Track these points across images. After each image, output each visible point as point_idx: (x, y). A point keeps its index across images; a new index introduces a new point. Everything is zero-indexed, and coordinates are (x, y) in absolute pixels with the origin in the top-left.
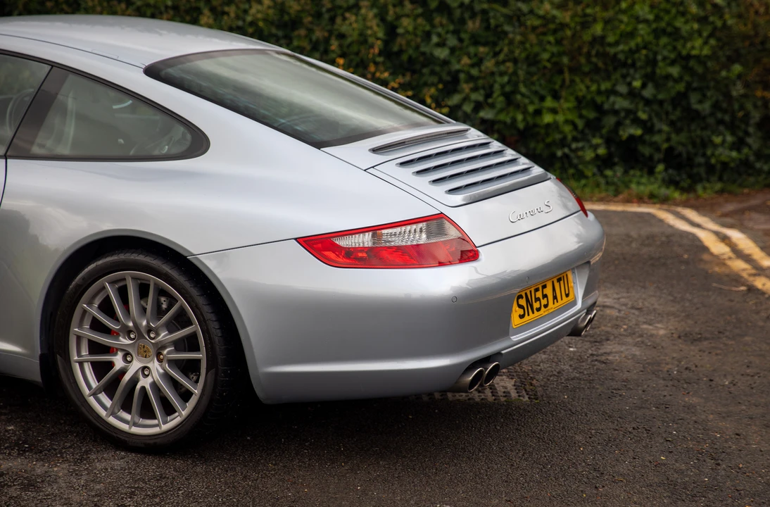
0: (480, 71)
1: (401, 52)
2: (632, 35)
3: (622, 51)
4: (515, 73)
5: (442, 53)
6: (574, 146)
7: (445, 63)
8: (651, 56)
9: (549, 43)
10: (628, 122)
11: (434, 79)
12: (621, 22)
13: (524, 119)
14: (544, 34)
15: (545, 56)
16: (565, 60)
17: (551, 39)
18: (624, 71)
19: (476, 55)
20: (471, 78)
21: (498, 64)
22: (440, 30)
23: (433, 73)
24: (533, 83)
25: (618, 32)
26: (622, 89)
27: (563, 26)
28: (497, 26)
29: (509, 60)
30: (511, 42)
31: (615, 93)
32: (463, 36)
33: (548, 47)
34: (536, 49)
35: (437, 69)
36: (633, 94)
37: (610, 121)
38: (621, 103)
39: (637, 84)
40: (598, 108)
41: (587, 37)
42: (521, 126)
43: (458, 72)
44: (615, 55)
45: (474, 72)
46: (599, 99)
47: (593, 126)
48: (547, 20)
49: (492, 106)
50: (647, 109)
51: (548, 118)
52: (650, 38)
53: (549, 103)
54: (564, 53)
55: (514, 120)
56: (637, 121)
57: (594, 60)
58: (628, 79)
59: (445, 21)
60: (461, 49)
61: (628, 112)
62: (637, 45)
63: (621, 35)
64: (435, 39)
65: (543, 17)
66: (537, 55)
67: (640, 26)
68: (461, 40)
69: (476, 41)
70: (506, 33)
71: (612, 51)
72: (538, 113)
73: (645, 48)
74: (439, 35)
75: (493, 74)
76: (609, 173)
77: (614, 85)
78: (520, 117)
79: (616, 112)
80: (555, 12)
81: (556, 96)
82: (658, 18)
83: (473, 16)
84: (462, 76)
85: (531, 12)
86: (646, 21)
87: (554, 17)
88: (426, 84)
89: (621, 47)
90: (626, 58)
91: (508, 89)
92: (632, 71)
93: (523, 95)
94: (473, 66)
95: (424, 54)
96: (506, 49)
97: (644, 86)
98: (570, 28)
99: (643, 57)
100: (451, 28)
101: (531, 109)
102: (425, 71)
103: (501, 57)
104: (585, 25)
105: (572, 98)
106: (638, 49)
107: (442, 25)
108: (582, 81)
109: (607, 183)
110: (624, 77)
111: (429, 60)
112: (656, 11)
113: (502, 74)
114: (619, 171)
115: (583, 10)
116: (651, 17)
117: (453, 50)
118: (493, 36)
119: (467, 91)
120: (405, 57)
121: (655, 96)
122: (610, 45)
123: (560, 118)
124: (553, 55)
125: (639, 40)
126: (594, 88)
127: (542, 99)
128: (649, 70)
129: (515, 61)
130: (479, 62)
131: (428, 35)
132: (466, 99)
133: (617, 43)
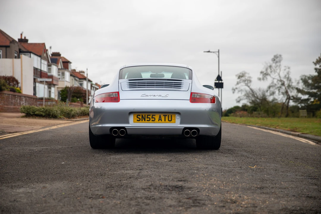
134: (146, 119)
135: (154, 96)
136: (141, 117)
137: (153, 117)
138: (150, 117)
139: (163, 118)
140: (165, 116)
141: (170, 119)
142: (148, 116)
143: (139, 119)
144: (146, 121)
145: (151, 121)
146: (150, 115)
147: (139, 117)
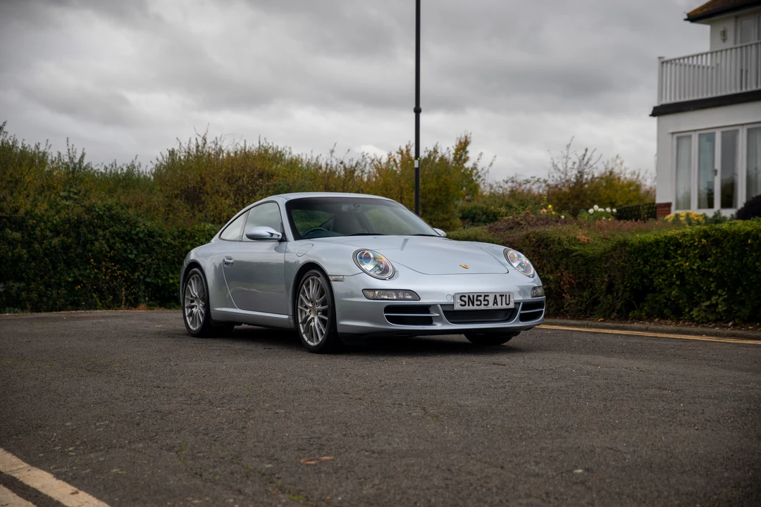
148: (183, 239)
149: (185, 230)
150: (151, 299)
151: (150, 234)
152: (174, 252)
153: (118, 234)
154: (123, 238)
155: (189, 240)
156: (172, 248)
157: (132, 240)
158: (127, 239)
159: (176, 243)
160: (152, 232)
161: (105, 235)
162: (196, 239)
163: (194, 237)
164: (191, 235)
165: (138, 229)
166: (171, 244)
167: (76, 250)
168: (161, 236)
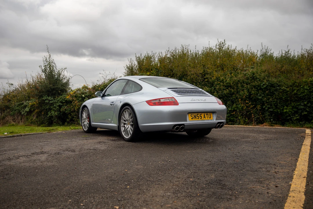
0: (269, 101)
1: (252, 98)
2: (304, 92)
3: (301, 96)
4: (277, 101)
5: (260, 98)
6: (292, 116)
7: (261, 99)
8: (309, 97)
9: (284, 95)
10: (304, 111)
11: (259, 103)
12: (301, 90)
13: (280, 111)
14: (284, 93)
15: (284, 98)
16: (289, 99)
17: (285, 94)
18: (303, 100)
19: (268, 98)
20: (267, 102)
21: (273, 99)
22: (260, 93)
23: (259, 102)
24: (281, 103)
25: (300, 92)
26: (303, 104)
27: (288, 91)
28: (272, 92)
29: (275, 99)
30: (276, 95)
31: (301, 105)
32: (265, 94)
33: (284, 96)
34: (281, 96)
35: (260, 101)
36: (305, 105)
37: (300, 111)
38: (302, 107)
39: (306, 103)
40: (297, 108)
41: (293, 94)
42: (279, 112)
43: (264, 101)
44: (300, 97)
45: (267, 101)
46: (297, 107)
47: (296, 112)
48: (284, 90)
49: (272, 108)
50: (309, 108)
51: (285, 111)
52: (309, 93)
53: (285, 107)
54: (288, 97)
55: (278, 111)
56: (306, 111)
57: (295, 98)
58: (304, 102)
59: (261, 91)
60: (264, 97)
61: (304, 109)
62: (305, 94)
63: (301, 93)
64: (259, 95)
65: (283, 90)
66: (282, 97)
67: (306, 91)
68: (264, 95)
69: (268, 95)
70: (275, 93)
71: (299, 96)
72: (283, 110)
73: (307, 95)
74: (260, 94)
75: (272, 101)
76: (301, 122)
77: (300, 103)
78: (279, 111)
79: (301, 109)
80: (286, 89)
81: (287, 106)
82: (310, 89)
83: (267, 90)
84: (265, 102)
85: (280, 89)
86: (307, 89)
87: (285, 89)
88: (258, 104)
89: (301, 95)
90: (303, 98)
91: (276, 105)
92: (305, 100)
93: (279, 106)
94: (267, 100)
95: (257, 98)
96: (275, 97)
97: (308, 103)
98: (289, 92)
99: (307, 97)
100: (263, 93)
101: (281, 109)
102: (258, 101)
103: (274, 98)
104: (293, 91)
105: (291, 106)
106: (305, 95)
107: (261, 92)
108: (293, 103)
109: (301, 125)
110: (303, 102)
111: (258, 99)
112: (310, 88)
113: (274, 101)
114: (303, 122)
115: (292, 88)
116: (308, 89)
117: (263, 97)
118: (272, 94)
119: (266, 105)
120: (253, 99)
121: (310, 106)
122: (299, 95)
123: (288, 110)
124: (285, 97)
125: (305, 93)
126: (296, 104)
127: (284, 107)
128: (309, 100)
129: (277, 99)
130: (269, 99)
131: (257, 94)
132: (266, 107)
133: (300, 94)
134: (197, 117)
135: (199, 100)
136: (193, 116)
137: (201, 115)
138: (199, 116)
139: (206, 116)
140: (207, 114)
141: (210, 117)
142: (197, 115)
143: (192, 118)
144: (197, 119)
145: (200, 119)
146: (198, 115)
147: (192, 116)
148: (294, 87)
149: (296, 82)
150: (274, 120)
151: (272, 85)
152: (287, 95)
153: (254, 87)
154: (257, 88)
155: (297, 87)
156: (286, 93)
157: (261, 89)
158: (259, 88)
159: (288, 89)
160: (273, 84)
161: (248, 87)
162: (302, 86)
163: (301, 86)
164: (299, 85)
165: (263, 83)
166: (285, 90)
167: (236, 95)
168: (279, 86)
